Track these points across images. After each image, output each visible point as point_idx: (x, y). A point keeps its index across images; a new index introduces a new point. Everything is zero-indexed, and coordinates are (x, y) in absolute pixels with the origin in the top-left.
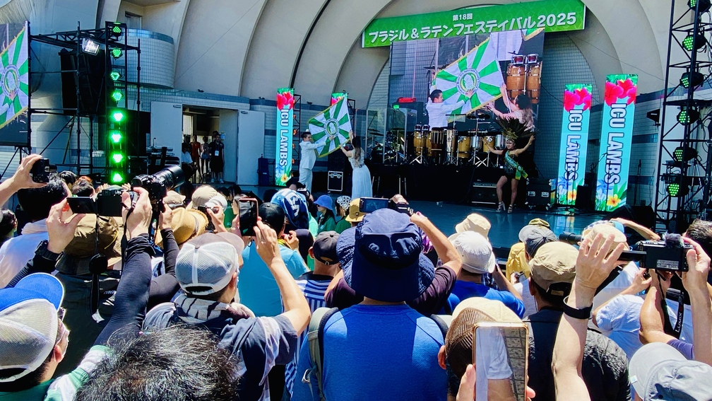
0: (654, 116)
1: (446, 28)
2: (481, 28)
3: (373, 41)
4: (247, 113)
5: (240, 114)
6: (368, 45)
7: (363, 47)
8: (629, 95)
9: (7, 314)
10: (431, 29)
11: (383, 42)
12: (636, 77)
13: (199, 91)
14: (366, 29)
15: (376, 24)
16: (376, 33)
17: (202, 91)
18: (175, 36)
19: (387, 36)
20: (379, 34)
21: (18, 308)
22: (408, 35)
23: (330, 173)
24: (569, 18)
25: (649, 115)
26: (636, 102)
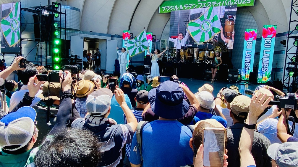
0: (284, 43)
1: (195, 5)
2: (210, 5)
3: (163, 11)
4: (110, 41)
5: (107, 41)
6: (162, 12)
7: (159, 13)
8: (273, 34)
9: (13, 123)
10: (188, 5)
11: (168, 11)
12: (276, 26)
13: (91, 31)
14: (161, 5)
15: (165, 3)
16: (165, 7)
17: (92, 32)
18: (81, 8)
19: (169, 8)
20: (166, 7)
21: (18, 121)
22: (178, 8)
23: (145, 66)
24: (247, 1)
25: (281, 42)
26: (276, 37)
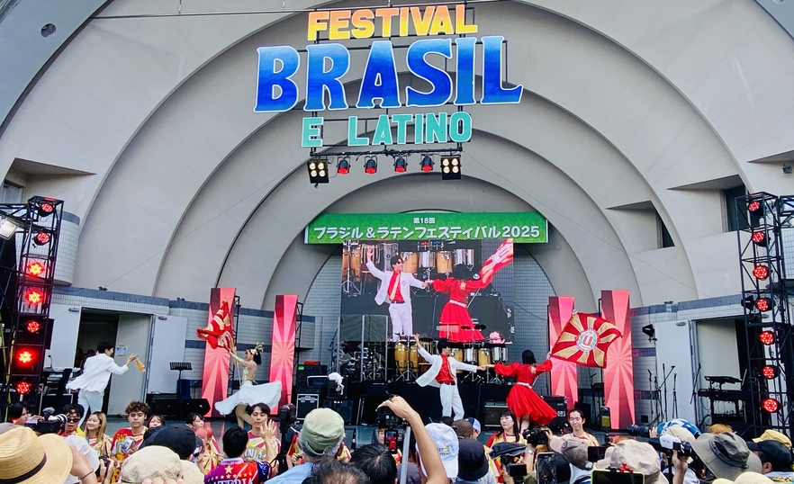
0: (649, 331)
1: (407, 230)
3: (319, 238)
5: (157, 320)
6: (313, 241)
7: (306, 242)
10: (389, 230)
11: (332, 240)
13: (101, 288)
14: (310, 224)
15: (322, 219)
17: (106, 289)
19: (336, 233)
20: (326, 230)
22: (362, 234)
23: (300, 397)
24: (532, 231)
25: (644, 330)
